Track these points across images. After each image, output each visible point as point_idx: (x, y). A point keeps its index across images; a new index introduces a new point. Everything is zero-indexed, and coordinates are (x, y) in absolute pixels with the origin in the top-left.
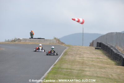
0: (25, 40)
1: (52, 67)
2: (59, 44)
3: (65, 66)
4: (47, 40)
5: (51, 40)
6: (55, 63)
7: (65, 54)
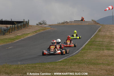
0: (71, 22)
1: (89, 41)
2: (95, 24)
3: (98, 39)
4: (86, 22)
5: (89, 22)
6: (91, 38)
7: (99, 31)
